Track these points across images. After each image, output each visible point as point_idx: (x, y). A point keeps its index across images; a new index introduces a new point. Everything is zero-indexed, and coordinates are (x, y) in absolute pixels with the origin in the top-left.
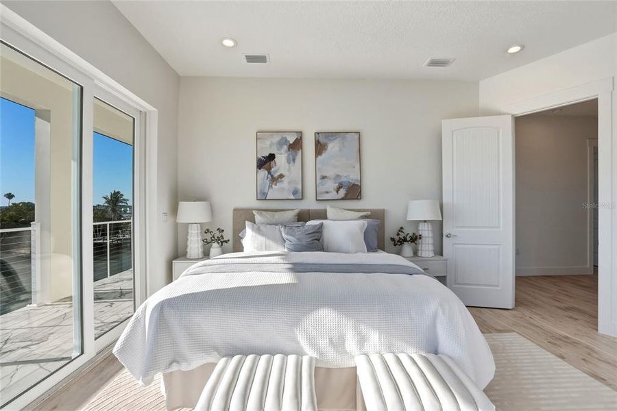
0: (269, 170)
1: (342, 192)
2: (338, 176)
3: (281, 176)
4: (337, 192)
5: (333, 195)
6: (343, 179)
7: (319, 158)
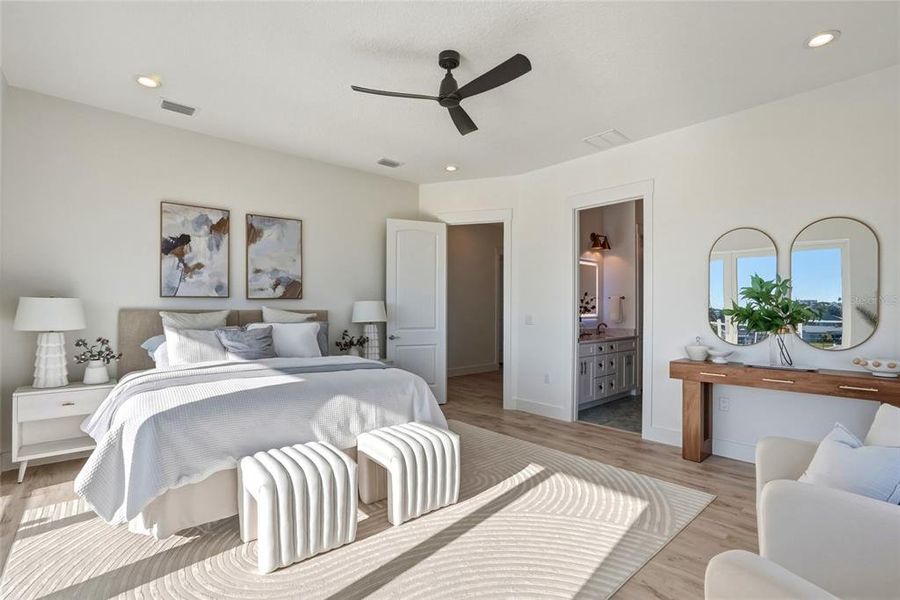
0: (181, 256)
1: (280, 290)
2: (276, 270)
3: (199, 266)
4: (274, 289)
5: (269, 293)
6: (281, 275)
7: (252, 246)
